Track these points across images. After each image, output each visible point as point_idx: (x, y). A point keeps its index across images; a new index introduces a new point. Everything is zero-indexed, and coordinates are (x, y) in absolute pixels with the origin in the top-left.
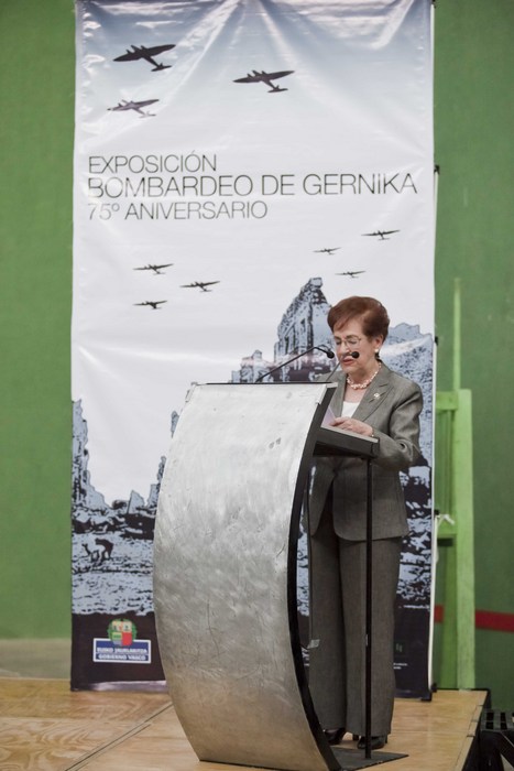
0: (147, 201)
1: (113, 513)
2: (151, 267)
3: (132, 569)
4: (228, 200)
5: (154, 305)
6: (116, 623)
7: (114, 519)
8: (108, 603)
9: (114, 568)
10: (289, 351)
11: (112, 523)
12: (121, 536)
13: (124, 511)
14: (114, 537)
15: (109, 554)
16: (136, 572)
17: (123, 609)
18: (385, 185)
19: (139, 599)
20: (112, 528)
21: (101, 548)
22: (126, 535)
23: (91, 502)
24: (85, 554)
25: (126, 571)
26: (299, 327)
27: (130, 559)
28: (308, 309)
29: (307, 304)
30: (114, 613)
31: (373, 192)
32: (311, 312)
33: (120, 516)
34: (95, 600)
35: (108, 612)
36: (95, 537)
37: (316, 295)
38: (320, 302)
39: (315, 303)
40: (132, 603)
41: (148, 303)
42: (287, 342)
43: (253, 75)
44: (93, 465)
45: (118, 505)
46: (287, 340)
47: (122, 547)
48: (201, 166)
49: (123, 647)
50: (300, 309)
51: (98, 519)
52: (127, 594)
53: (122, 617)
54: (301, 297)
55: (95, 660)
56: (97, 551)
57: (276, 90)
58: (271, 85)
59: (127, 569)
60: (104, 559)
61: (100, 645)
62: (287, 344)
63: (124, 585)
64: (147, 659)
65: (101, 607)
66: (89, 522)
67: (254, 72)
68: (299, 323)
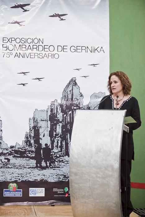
1: (10, 150)
2: (23, 73)
3: (16, 167)
5: (24, 85)
6: (11, 184)
7: (10, 151)
8: (8, 178)
9: (10, 167)
10: (66, 100)
11: (10, 153)
12: (13, 157)
13: (14, 149)
14: (10, 157)
15: (9, 163)
16: (17, 168)
17: (13, 180)
18: (95, 50)
19: (18, 177)
20: (10, 154)
21: (6, 161)
22: (14, 157)
23: (4, 146)
24: (1, 162)
25: (14, 168)
26: (69, 92)
27: (15, 164)
28: (72, 87)
29: (71, 85)
30: (10, 181)
31: (91, 52)
32: (73, 88)
33: (13, 150)
34: (4, 177)
35: (8, 181)
36: (4, 157)
37: (74, 83)
38: (75, 85)
39: (74, 85)
40: (16, 178)
41: (22, 84)
42: (65, 97)
43: (55, 15)
45: (12, 147)
46: (65, 96)
47: (13, 160)
48: (39, 42)
49: (13, 192)
50: (69, 87)
51: (5, 152)
52: (15, 175)
53: (13, 182)
54: (69, 83)
55: (4, 196)
57: (62, 20)
58: (60, 18)
59: (15, 167)
60: (7, 164)
61: (5, 191)
62: (65, 98)
63: (14, 172)
64: (21, 195)
65: (6, 179)
66: (2, 152)
67: (55, 14)
68: (69, 91)
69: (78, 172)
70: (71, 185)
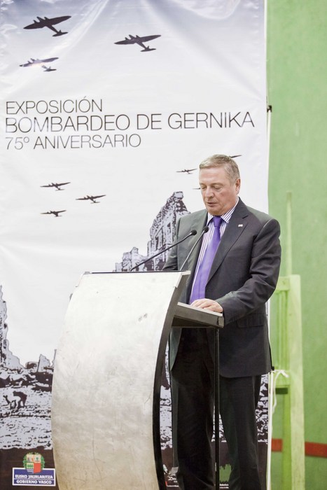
0: (51, 136)
1: (27, 372)
2: (53, 185)
3: (41, 415)
4: (112, 134)
5: (56, 214)
6: (29, 456)
7: (27, 376)
8: (23, 440)
9: (27, 413)
10: (159, 247)
11: (25, 379)
12: (33, 389)
13: (34, 370)
14: (27, 390)
15: (24, 403)
16: (44, 417)
17: (34, 445)
18: (230, 121)
19: (46, 437)
20: (26, 384)
21: (18, 399)
22: (35, 389)
23: (10, 364)
24: (6, 403)
25: (36, 416)
26: (166, 229)
27: (39, 406)
28: (173, 215)
29: (172, 212)
30: (28, 448)
31: (221, 126)
32: (175, 218)
33: (32, 374)
34: (13, 438)
35: (23, 447)
36: (14, 390)
37: (179, 204)
38: (181, 210)
39: (178, 211)
40: (41, 440)
41: (52, 212)
42: (157, 241)
43: (130, 38)
44: (11, 335)
45: (30, 366)
46: (157, 239)
47: (33, 398)
48: (91, 108)
49: (34, 474)
50: (167, 216)
51: (15, 377)
52: (38, 433)
53: (34, 451)
54: (167, 207)
55: (13, 484)
56: (15, 401)
57: (147, 49)
58: (143, 46)
59: (37, 414)
60: (20, 407)
61: (17, 472)
62: (157, 244)
63: (35, 426)
64: (53, 483)
65: (18, 443)
66: (8, 379)
67: (130, 36)
68: (166, 226)
69: (69, 422)
70: (58, 456)
